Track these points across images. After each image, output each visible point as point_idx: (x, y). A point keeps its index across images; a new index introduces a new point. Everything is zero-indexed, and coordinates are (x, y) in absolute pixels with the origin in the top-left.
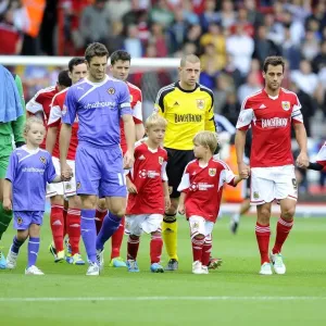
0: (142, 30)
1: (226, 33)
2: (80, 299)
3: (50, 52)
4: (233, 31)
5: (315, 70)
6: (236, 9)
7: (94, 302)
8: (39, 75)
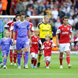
0: (31, 9)
1: (52, 9)
2: (16, 74)
3: (9, 14)
4: (53, 9)
5: (73, 18)
6: (54, 4)
7: (20, 75)
8: (6, 20)
